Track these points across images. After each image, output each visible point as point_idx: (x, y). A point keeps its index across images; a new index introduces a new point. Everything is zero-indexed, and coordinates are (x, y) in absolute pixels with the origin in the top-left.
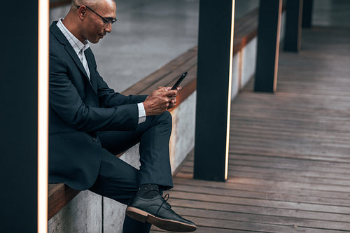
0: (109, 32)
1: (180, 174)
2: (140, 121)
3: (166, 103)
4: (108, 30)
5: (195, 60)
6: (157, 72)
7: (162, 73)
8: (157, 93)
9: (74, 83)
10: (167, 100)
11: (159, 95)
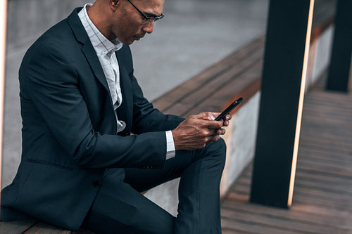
0: (149, 33)
1: (233, 195)
2: (168, 156)
3: (204, 136)
4: (148, 29)
5: (260, 52)
6: (214, 66)
7: (220, 68)
8: (195, 119)
9: (86, 98)
10: (206, 132)
11: (196, 124)
